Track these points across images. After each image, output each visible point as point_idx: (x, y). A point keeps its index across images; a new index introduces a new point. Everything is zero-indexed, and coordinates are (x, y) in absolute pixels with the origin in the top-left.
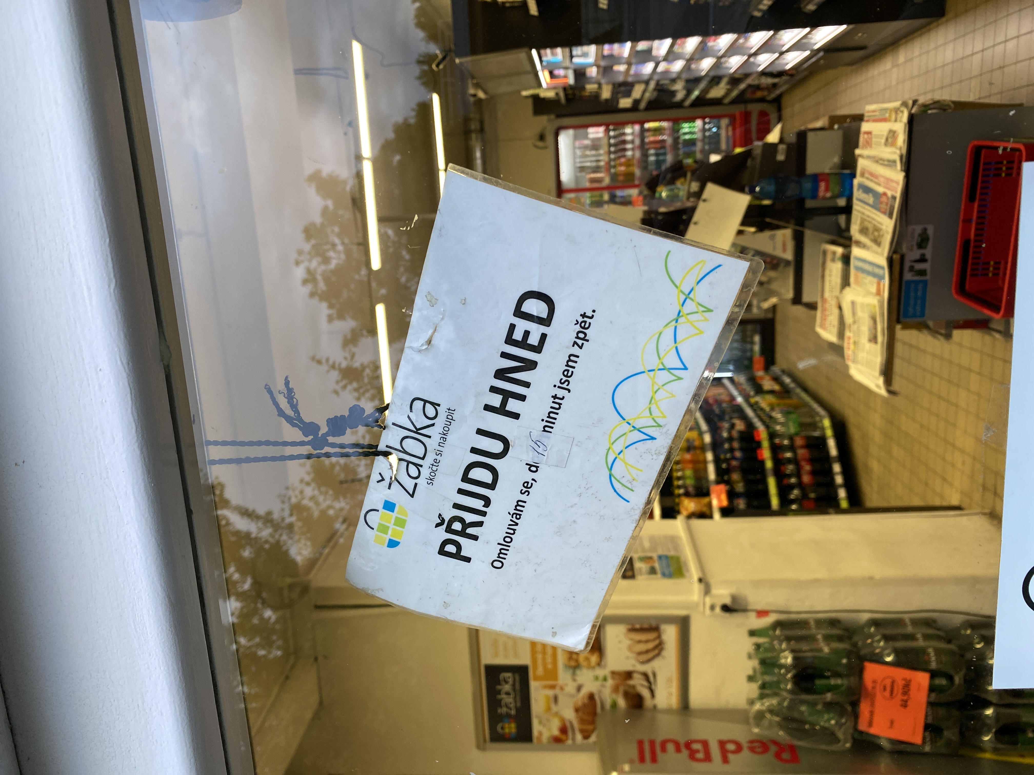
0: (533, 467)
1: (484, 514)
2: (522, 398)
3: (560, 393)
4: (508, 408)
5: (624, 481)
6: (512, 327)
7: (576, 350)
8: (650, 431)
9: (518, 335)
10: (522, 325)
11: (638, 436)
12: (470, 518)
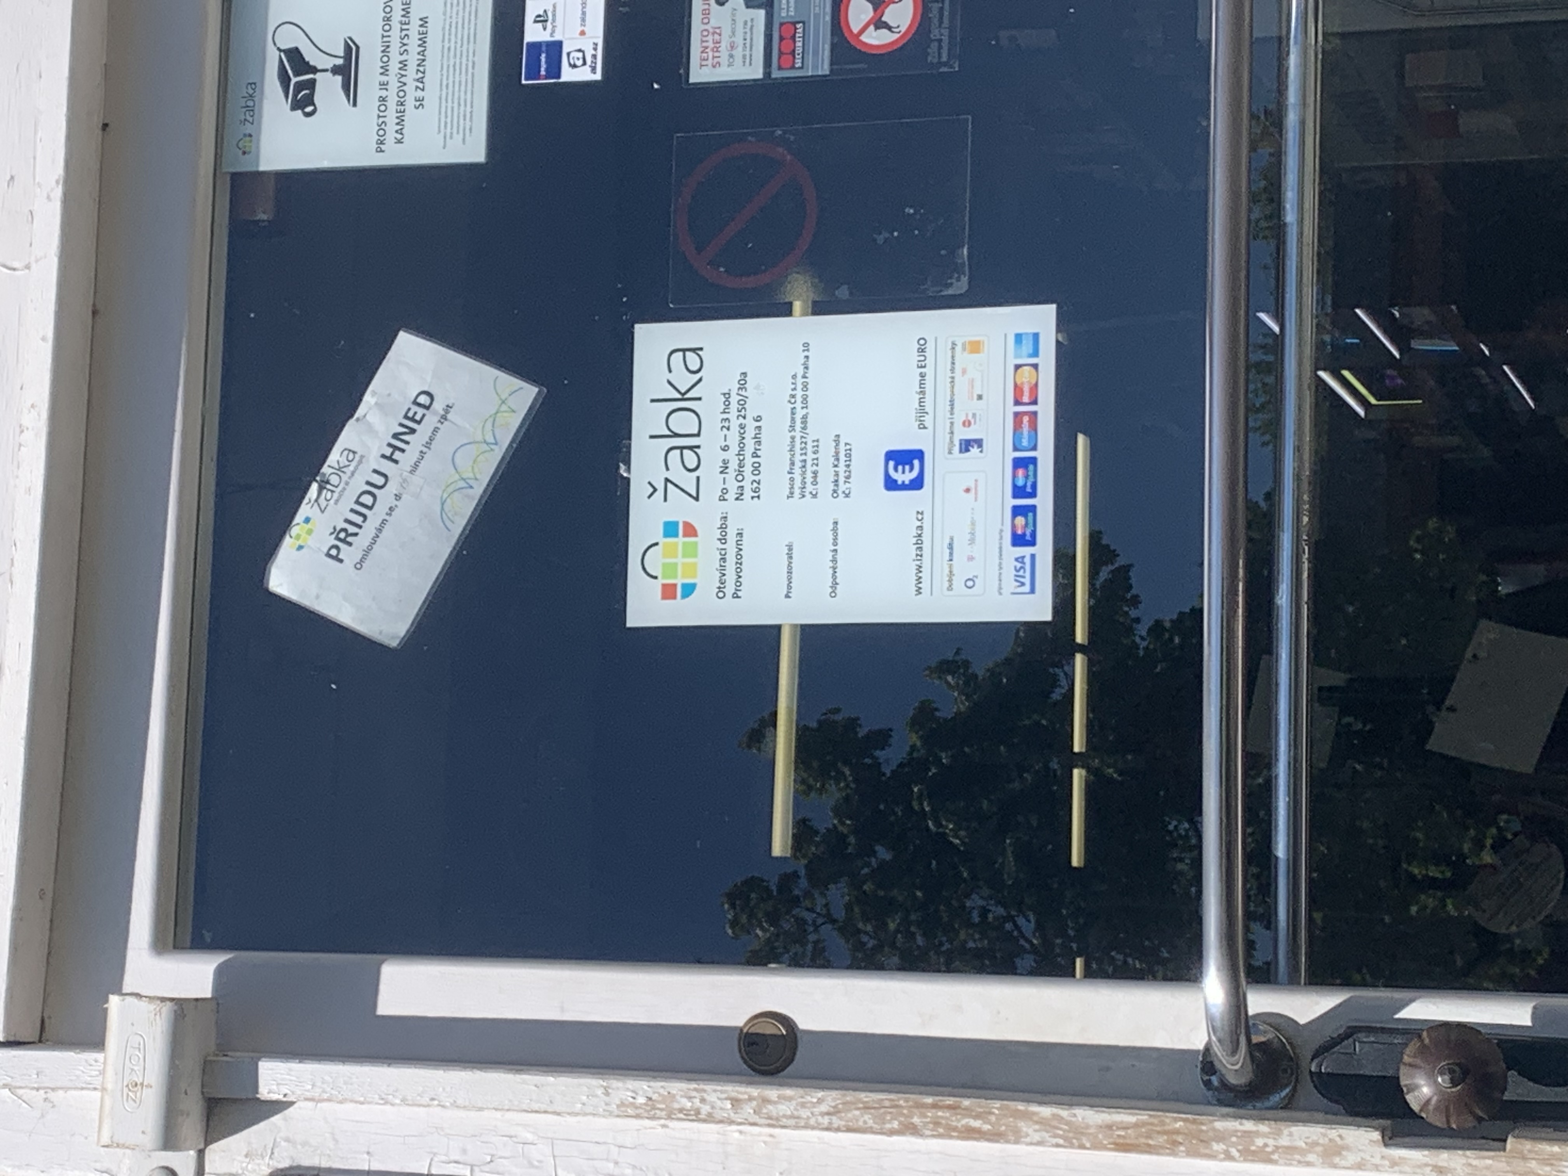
0: (398, 497)
1: (360, 527)
2: (403, 451)
3: (425, 450)
4: (394, 457)
5: (450, 515)
6: (409, 409)
7: (439, 425)
8: (471, 482)
9: (410, 414)
10: (415, 408)
11: (462, 484)
12: (352, 529)
